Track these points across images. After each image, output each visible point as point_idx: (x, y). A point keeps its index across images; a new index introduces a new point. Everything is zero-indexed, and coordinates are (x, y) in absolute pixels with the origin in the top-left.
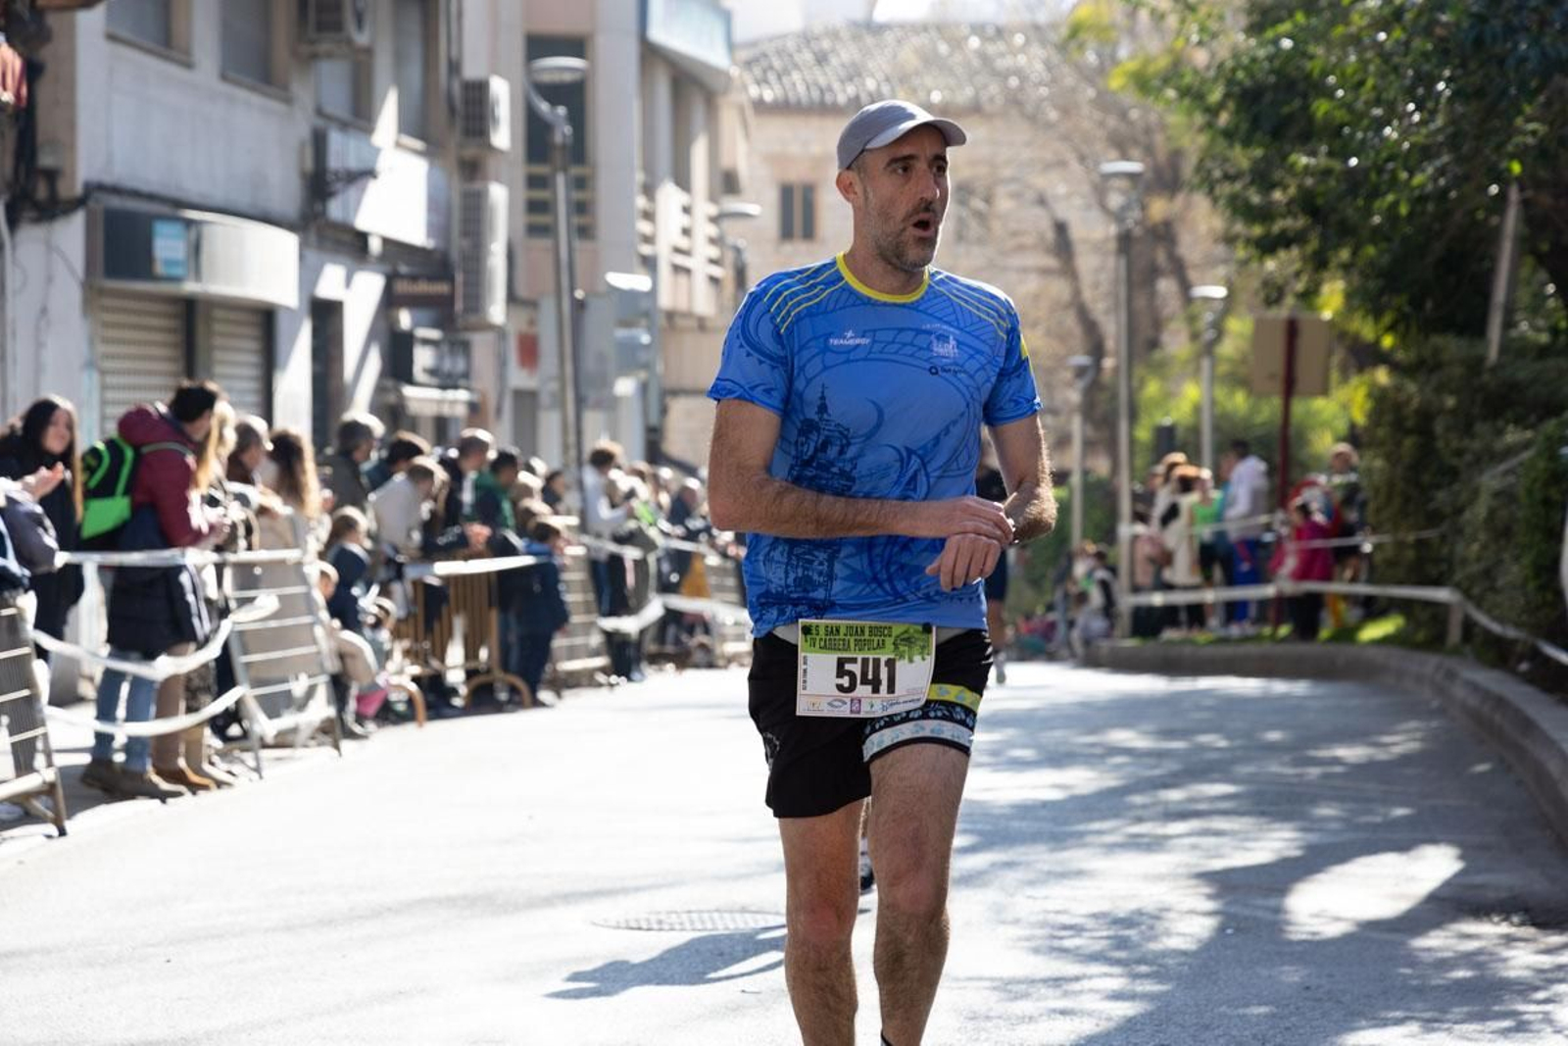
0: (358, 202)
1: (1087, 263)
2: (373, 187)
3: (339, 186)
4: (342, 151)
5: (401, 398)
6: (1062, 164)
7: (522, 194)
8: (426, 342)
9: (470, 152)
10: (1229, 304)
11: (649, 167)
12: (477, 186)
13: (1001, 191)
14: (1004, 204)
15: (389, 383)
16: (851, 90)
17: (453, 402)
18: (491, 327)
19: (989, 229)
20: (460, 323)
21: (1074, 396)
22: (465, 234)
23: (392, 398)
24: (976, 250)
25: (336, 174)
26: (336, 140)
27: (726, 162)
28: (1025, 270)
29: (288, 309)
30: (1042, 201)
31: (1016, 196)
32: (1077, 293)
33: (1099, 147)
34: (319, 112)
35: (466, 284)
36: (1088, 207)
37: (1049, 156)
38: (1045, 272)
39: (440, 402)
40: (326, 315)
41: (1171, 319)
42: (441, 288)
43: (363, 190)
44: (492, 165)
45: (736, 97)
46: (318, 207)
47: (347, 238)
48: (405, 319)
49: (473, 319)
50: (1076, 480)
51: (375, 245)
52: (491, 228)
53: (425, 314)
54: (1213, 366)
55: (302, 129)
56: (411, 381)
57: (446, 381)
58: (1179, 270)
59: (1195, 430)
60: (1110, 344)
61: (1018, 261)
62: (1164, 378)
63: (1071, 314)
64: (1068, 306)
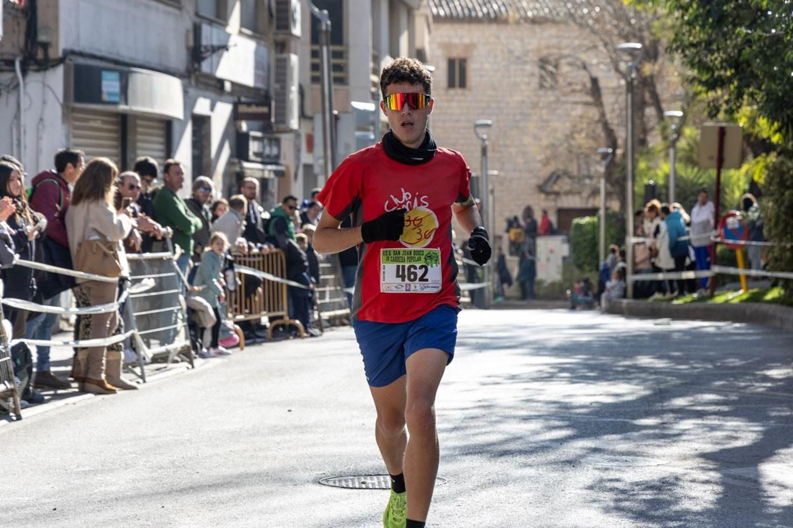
0: (218, 63)
1: (608, 99)
2: (226, 54)
3: (208, 54)
4: (210, 35)
5: (242, 168)
6: (595, 47)
7: (308, 60)
8: (255, 138)
9: (281, 37)
10: (683, 120)
11: (376, 46)
12: (284, 55)
13: (563, 61)
14: (565, 69)
15: (236, 160)
16: (485, 10)
17: (270, 171)
18: (291, 131)
19: (557, 82)
20: (275, 129)
21: (602, 169)
22: (277, 81)
23: (237, 169)
24: (549, 93)
25: (205, 47)
26: (206, 29)
27: (418, 45)
28: (576, 103)
29: (179, 120)
30: (585, 67)
31: (570, 64)
32: (603, 115)
33: (615, 38)
34: (197, 15)
35: (276, 108)
36: (609, 70)
37: (587, 43)
38: (586, 104)
39: (263, 170)
40: (201, 124)
41: (653, 129)
42: (265, 110)
43: (220, 57)
44: (293, 44)
45: (423, 11)
46: (196, 65)
47: (213, 83)
48: (244, 126)
49: (281, 126)
50: (602, 212)
51: (228, 86)
52: (292, 78)
53: (255, 124)
54: (675, 154)
55: (189, 25)
56: (248, 160)
57: (266, 160)
58: (657, 102)
59: (666, 187)
60: (620, 142)
61: (572, 98)
62: (649, 160)
63: (600, 126)
64: (598, 122)
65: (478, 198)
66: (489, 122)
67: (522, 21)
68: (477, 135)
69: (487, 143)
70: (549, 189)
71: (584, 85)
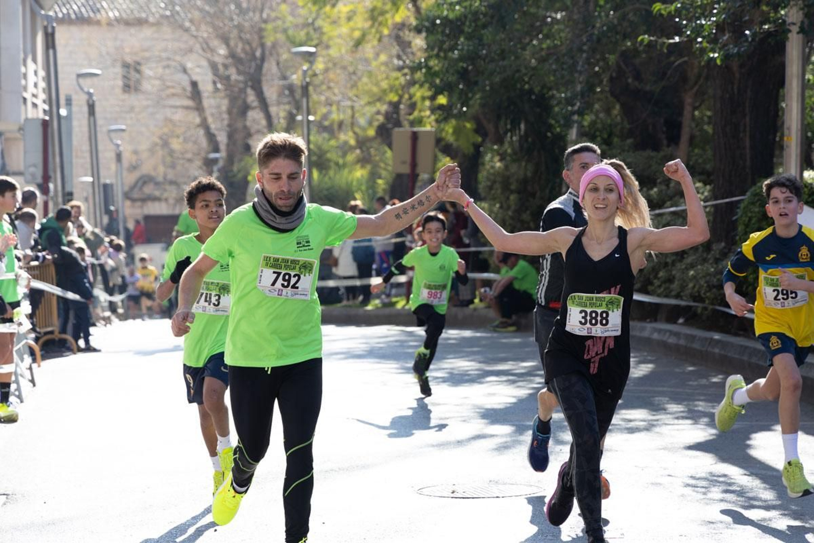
1: (206, 103)
11: (25, 49)
13: (144, 66)
28: (176, 107)
30: (185, 71)
31: (169, 67)
32: (204, 119)
37: (183, 46)
38: (187, 108)
60: (223, 147)
61: (171, 102)
63: (201, 132)
64: (198, 126)
65: (113, 205)
66: (123, 127)
67: (115, 23)
68: (111, 140)
69: (121, 148)
70: (136, 195)
71: (184, 89)
